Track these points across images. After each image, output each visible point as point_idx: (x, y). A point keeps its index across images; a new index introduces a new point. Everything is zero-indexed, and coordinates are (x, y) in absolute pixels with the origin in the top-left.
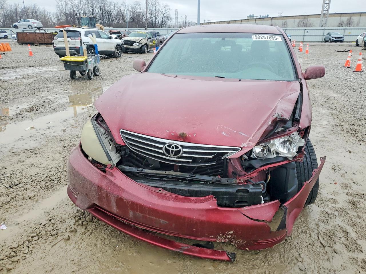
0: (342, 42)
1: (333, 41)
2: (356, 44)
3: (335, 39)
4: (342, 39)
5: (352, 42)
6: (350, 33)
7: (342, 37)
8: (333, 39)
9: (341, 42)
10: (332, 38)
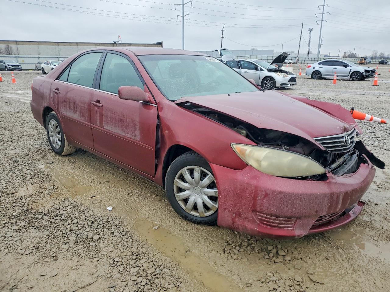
0: (21, 70)
1: (10, 70)
2: (43, 72)
3: (12, 67)
4: (20, 67)
5: (28, 70)
6: (23, 61)
7: (19, 66)
8: (10, 68)
9: (19, 70)
10: (8, 66)
